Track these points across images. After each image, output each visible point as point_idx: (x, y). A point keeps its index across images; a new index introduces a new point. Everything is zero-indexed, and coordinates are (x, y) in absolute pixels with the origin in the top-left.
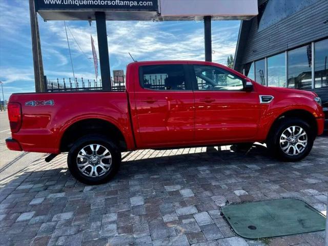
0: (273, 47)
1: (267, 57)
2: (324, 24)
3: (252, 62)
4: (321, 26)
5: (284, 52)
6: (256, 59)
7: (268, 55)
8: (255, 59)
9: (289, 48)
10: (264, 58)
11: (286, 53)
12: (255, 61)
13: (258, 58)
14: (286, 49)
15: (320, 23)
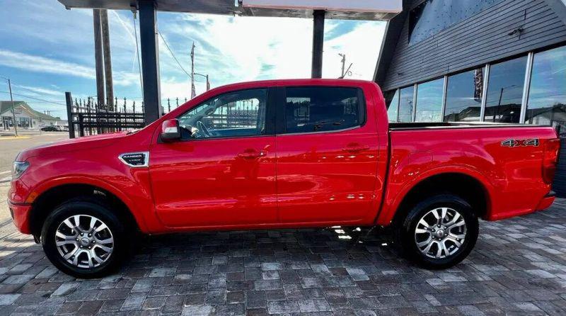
0: (428, 69)
1: (418, 83)
2: (510, 37)
3: (396, 89)
4: (504, 39)
5: (442, 77)
6: (402, 85)
7: (419, 80)
8: (400, 86)
9: (450, 71)
10: (413, 85)
11: (445, 78)
12: (400, 88)
13: (405, 84)
14: (446, 72)
15: (504, 35)
